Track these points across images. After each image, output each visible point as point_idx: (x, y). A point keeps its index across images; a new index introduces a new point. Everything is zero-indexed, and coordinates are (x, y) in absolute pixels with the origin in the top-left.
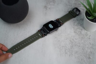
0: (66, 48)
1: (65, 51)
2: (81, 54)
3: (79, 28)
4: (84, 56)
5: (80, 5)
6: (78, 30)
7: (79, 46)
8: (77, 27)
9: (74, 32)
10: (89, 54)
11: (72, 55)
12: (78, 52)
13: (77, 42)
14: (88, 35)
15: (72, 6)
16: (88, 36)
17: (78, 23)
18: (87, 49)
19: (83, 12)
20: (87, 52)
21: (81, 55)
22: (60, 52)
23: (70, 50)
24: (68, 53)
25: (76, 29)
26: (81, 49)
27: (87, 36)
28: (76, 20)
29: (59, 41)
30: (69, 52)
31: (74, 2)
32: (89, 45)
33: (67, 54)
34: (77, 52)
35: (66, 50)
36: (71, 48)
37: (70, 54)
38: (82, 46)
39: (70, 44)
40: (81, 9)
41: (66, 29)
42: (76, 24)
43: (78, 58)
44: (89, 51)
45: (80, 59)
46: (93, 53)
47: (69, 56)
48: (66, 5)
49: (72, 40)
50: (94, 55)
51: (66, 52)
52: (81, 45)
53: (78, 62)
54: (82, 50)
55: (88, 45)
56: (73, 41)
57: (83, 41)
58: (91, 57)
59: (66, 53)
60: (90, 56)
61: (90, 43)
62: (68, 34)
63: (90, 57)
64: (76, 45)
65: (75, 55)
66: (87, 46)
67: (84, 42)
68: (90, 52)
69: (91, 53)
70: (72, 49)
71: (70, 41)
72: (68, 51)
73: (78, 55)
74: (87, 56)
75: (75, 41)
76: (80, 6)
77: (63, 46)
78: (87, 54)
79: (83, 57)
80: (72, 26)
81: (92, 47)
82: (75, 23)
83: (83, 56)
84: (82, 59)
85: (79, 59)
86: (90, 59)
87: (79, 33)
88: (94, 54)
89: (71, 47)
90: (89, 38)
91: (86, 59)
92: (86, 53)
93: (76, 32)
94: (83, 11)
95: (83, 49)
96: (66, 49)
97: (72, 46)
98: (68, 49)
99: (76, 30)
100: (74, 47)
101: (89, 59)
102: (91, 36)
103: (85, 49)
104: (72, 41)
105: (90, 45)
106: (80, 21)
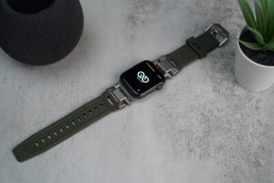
0: (190, 135)
1: (189, 144)
2: (234, 154)
3: (228, 79)
4: (243, 158)
5: (230, 14)
6: (225, 84)
7: (228, 130)
8: (222, 77)
9: (214, 90)
10: (256, 153)
11: (209, 154)
12: (224, 148)
13: (222, 119)
14: (253, 97)
15: (206, 15)
16: (252, 101)
17: (223, 65)
18: (249, 138)
20: (249, 146)
21: (233, 157)
22: (173, 146)
23: (201, 141)
24: (198, 150)
25: (219, 81)
26: (234, 140)
27: (250, 100)
29: (171, 116)
30: (198, 147)
31: (212, 4)
32: (255, 126)
33: (193, 153)
34: (222, 147)
35: (191, 142)
36: (205, 136)
37: (202, 153)
38: (235, 130)
39: (203, 125)
40: (234, 23)
41: (189, 80)
42: (218, 65)
43: (225, 165)
44: (257, 143)
45: (232, 167)
46: (266, 149)
47: (200, 158)
48: (191, 11)
49: (208, 114)
50: (271, 155)
51: (191, 147)
52: (234, 128)
53: (225, 176)
54: (236, 141)
55: (253, 126)
56: (210, 117)
57: (238, 116)
58: (262, 162)
59: (191, 150)
61: (259, 121)
62: (197, 96)
63: (258, 161)
64: (218, 127)
65: (217, 155)
66: (251, 130)
67: (242, 118)
68: (260, 147)
69: (263, 149)
70: (209, 139)
71: (202, 114)
72: (196, 144)
73: (224, 156)
74: (250, 157)
75: (215, 116)
76: (231, 16)
77: (182, 131)
78: (250, 154)
79: (240, 162)
80: (208, 74)
81: (265, 134)
82: (215, 63)
84: (235, 168)
85: (227, 168)
86: (259, 168)
87: (227, 94)
88: (270, 151)
89: (205, 132)
90: (258, 108)
91: (249, 166)
92: (248, 150)
93: (219, 91)
95: (238, 139)
96: (192, 140)
97: (209, 131)
98: (196, 139)
99: (219, 83)
100: (214, 132)
101: (256, 167)
102: (261, 101)
103: (245, 138)
104: (207, 116)
105: (258, 127)
106: (229, 58)
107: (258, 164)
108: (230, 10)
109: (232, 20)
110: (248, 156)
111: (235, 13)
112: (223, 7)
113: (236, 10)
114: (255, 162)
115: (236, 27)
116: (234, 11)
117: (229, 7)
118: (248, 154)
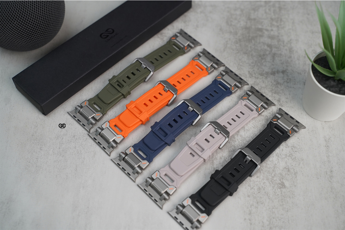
4: (268, 179)
5: (260, 33)
10: (281, 174)
15: (236, 33)
19: (267, 53)
20: (274, 167)
28: (248, 76)
40: (264, 44)
44: (282, 165)
45: (256, 188)
46: (292, 170)
48: (221, 29)
50: (296, 177)
53: (249, 196)
58: (287, 184)
60: (284, 181)
63: (283, 183)
68: (285, 168)
69: (289, 171)
74: (275, 179)
76: (261, 36)
78: (275, 175)
81: (290, 155)
83: (263, 179)
84: (259, 189)
85: (252, 188)
86: (284, 190)
88: (296, 173)
91: (273, 187)
92: (273, 171)
94: (269, 49)
101: (280, 188)
106: (258, 78)
107: (283, 185)
108: (260, 30)
109: (262, 40)
110: (273, 177)
111: (266, 33)
112: (253, 27)
113: (267, 30)
114: (280, 184)
115: (266, 47)
116: (264, 31)
117: (260, 27)
118: (273, 175)
